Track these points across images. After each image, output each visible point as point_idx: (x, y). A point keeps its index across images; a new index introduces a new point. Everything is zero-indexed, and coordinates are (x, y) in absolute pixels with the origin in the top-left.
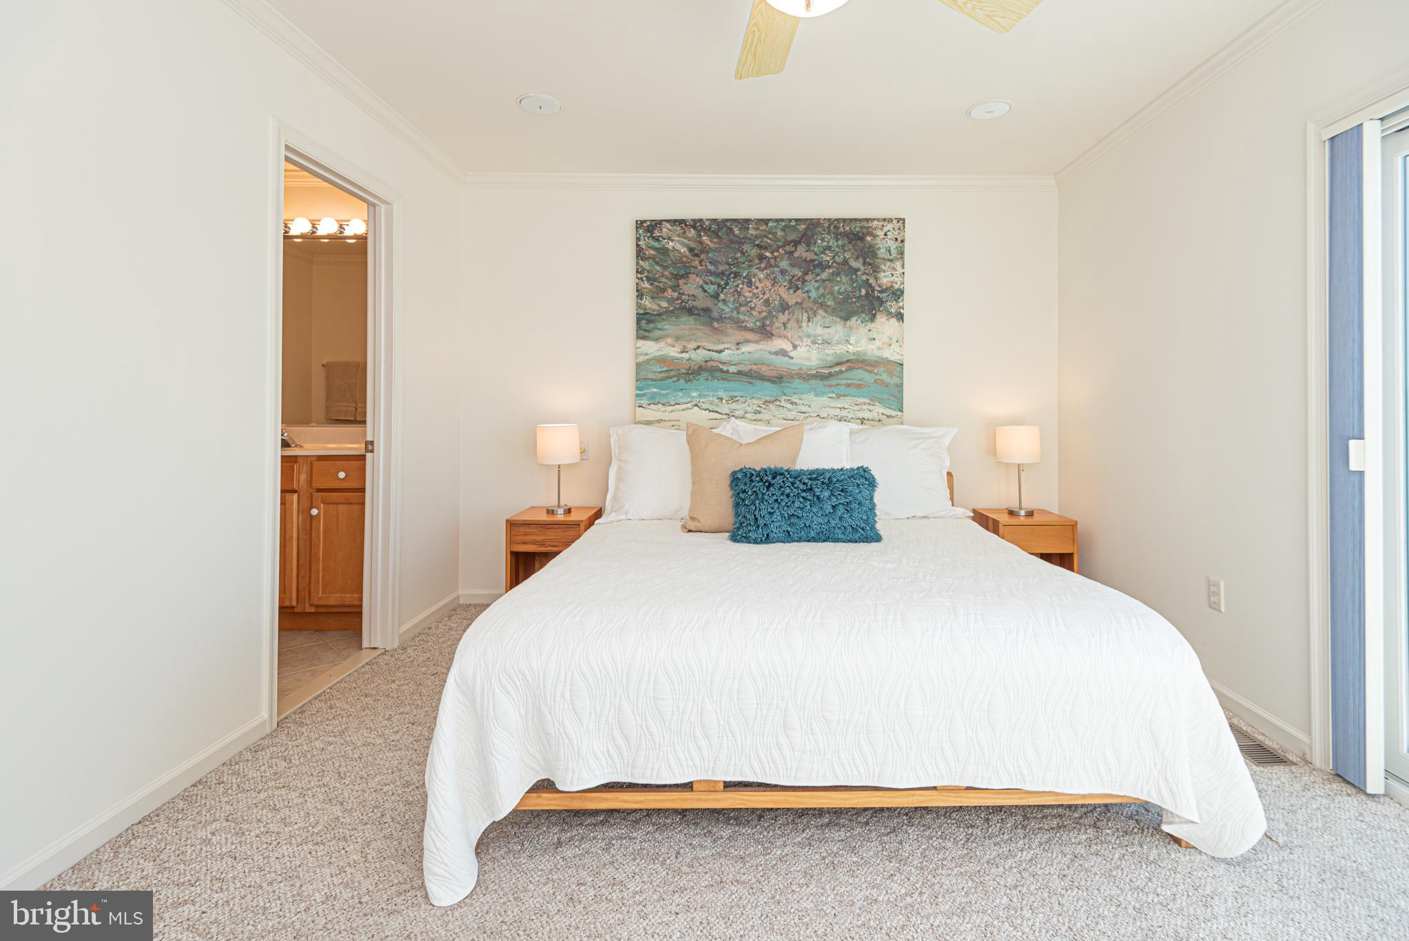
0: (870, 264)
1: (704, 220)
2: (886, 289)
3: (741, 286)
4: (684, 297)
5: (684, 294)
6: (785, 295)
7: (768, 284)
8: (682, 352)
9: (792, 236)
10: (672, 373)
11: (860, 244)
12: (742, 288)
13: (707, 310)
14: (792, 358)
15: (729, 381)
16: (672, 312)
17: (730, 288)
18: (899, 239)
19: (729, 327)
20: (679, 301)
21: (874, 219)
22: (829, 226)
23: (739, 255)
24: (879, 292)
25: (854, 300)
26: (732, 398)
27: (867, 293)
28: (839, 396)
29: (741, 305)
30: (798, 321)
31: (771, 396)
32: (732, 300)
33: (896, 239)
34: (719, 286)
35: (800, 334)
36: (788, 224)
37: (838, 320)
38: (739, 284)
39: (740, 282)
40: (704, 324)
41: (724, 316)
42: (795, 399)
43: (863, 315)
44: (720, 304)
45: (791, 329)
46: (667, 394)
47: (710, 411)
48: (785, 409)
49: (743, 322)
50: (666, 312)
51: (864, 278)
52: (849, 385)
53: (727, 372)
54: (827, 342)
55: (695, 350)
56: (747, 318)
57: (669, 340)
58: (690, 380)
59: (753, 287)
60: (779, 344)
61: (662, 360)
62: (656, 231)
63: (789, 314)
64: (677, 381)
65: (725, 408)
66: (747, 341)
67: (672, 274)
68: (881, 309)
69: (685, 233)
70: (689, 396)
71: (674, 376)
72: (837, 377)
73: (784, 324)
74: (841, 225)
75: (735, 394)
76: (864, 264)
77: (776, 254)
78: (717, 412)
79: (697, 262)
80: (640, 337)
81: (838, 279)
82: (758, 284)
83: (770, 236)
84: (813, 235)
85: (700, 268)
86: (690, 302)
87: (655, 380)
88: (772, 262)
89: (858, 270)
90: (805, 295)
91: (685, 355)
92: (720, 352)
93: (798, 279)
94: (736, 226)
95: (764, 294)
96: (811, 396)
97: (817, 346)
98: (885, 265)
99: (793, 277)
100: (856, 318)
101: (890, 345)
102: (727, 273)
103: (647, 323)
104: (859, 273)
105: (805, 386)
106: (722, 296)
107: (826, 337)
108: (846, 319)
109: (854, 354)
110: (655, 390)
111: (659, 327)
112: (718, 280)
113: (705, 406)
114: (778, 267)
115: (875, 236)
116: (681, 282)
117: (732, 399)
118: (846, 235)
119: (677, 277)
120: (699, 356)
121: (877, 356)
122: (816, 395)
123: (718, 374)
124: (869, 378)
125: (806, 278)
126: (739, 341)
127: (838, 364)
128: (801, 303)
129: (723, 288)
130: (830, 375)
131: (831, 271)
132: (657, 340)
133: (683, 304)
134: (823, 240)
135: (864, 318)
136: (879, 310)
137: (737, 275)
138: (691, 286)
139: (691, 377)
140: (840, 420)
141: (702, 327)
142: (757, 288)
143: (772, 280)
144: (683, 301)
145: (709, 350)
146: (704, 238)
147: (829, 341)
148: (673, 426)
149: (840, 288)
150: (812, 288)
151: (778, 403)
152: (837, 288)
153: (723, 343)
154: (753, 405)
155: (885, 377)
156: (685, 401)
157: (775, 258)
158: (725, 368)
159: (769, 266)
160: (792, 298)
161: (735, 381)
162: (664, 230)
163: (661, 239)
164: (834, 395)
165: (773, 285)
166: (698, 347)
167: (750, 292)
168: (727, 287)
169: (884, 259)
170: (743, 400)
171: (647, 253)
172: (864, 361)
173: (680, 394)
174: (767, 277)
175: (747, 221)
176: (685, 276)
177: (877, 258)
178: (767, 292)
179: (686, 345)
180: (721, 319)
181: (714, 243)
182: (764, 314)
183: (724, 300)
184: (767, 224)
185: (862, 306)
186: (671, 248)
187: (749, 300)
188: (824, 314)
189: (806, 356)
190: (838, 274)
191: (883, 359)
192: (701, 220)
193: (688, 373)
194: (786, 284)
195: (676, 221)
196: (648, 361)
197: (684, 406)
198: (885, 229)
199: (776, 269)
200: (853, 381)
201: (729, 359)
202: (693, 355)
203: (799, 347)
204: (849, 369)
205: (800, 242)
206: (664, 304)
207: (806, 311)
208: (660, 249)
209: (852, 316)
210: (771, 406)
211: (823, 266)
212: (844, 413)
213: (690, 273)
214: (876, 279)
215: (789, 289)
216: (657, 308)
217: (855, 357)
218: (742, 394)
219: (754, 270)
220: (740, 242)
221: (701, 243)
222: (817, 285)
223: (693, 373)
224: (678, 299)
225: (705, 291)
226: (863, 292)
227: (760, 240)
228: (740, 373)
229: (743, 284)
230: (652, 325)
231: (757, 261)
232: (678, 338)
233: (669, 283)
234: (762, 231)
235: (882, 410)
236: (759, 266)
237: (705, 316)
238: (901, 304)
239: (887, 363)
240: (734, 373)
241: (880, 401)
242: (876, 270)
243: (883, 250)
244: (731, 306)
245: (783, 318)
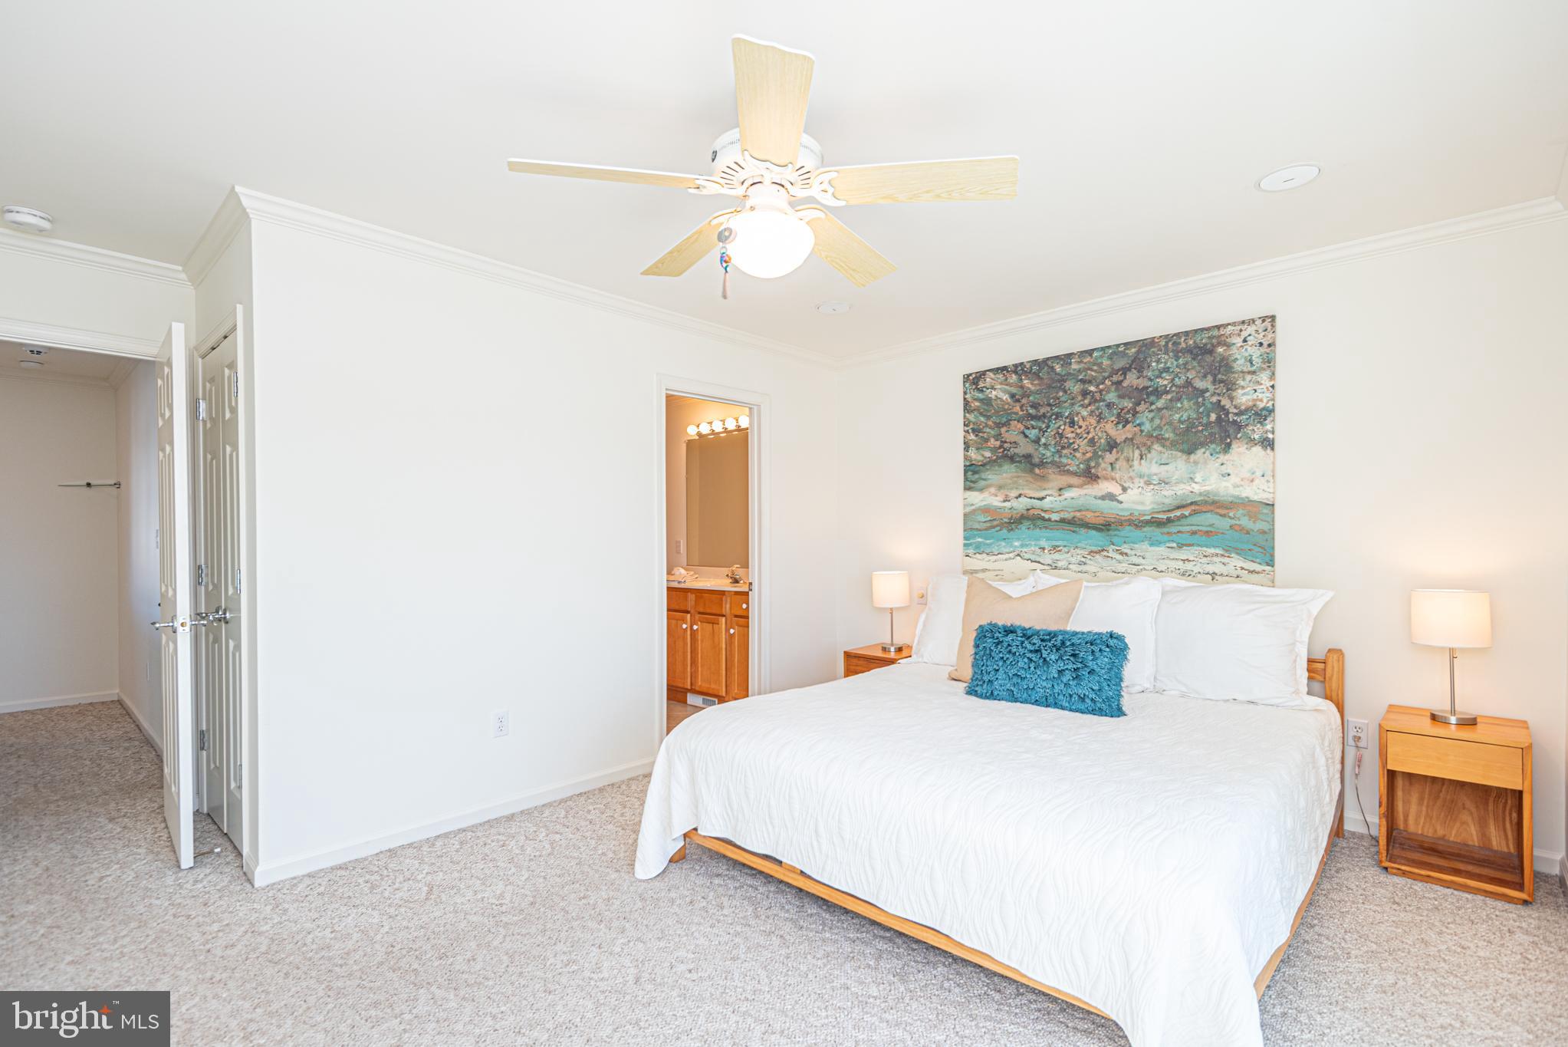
0: (1221, 381)
1: (1025, 364)
2: (1247, 410)
3: (1062, 427)
4: (1006, 445)
5: (1006, 442)
6: (1113, 432)
7: (1093, 421)
8: (1004, 501)
9: (1121, 363)
10: (995, 523)
11: (1208, 358)
12: (1064, 430)
13: (1028, 457)
14: (1122, 503)
15: (1051, 529)
16: (995, 461)
17: (1052, 431)
18: (1265, 344)
19: (1050, 470)
20: (1002, 449)
21: (1229, 324)
22: (1167, 343)
23: (1061, 394)
24: (1236, 414)
25: (1200, 428)
26: (1055, 547)
27: (1219, 418)
28: (1181, 546)
29: (1063, 448)
30: (1128, 460)
31: (1098, 546)
32: (1053, 443)
33: (1261, 344)
34: (1040, 429)
35: (1132, 474)
36: (1114, 351)
37: (1180, 454)
38: (1060, 426)
39: (1062, 423)
40: (1024, 471)
41: (1045, 461)
42: (1125, 549)
43: (1213, 446)
44: (1041, 449)
45: (1120, 469)
46: (991, 544)
47: (1032, 561)
48: (1114, 560)
49: (1065, 466)
50: (989, 462)
51: (1214, 399)
52: (1194, 533)
53: (1049, 520)
54: (1164, 482)
55: (1017, 498)
56: (1070, 461)
57: (993, 490)
58: (1012, 529)
59: (1076, 427)
60: (1106, 487)
61: (986, 510)
62: (980, 383)
63: (1118, 452)
64: (1000, 530)
65: (1047, 558)
66: (1070, 486)
67: (995, 423)
68: (1239, 436)
69: (1006, 379)
70: (1011, 546)
71: (997, 526)
72: (1176, 523)
73: (1111, 464)
74: (1183, 339)
75: (1058, 543)
76: (1214, 382)
77: (1101, 387)
78: (1039, 562)
79: (1018, 408)
80: (967, 489)
81: (1179, 405)
82: (1081, 423)
83: (1095, 368)
84: (1145, 359)
85: (1021, 413)
86: (1012, 449)
87: (980, 530)
88: (1097, 396)
89: (1207, 390)
90: (1137, 429)
91: (1007, 504)
92: (1043, 498)
93: (1128, 411)
94: (1058, 363)
95: (1088, 433)
96: (1145, 545)
97: (1152, 487)
98: (1244, 380)
99: (1122, 410)
100: (1203, 450)
101: (1252, 481)
102: (1049, 414)
103: (973, 474)
104: (1207, 394)
105: (1138, 533)
106: (1043, 440)
107: (1163, 475)
108: (1190, 452)
109: (1200, 494)
110: (980, 540)
111: (983, 477)
112: (1040, 424)
113: (1027, 556)
114: (1104, 400)
115: (1229, 346)
116: (1003, 430)
117: (1054, 549)
118: (1189, 350)
119: (999, 425)
120: (1022, 504)
121: (1233, 496)
122: (1151, 545)
123: (1039, 522)
124: (1223, 524)
125: (1138, 409)
126: (1061, 486)
127: (1178, 508)
128: (1132, 439)
129: (1044, 432)
130: (1169, 520)
131: (1169, 397)
132: (981, 490)
133: (1006, 452)
134: (1158, 361)
135: (1214, 449)
136: (1236, 438)
137: (1058, 416)
138: (1012, 434)
139: (1013, 526)
140: (1183, 575)
141: (1023, 475)
142: (1080, 427)
143: (1097, 416)
144: (1005, 450)
145: (1031, 498)
146: (1025, 382)
147: (1166, 481)
148: (997, 575)
149: (1182, 416)
150: (1144, 420)
151: (1105, 553)
152: (1177, 416)
153: (1045, 489)
154: (1077, 555)
155: (1245, 522)
156: (1007, 551)
157: (1101, 391)
158: (1047, 516)
159: (1094, 401)
160: (1119, 434)
161: (1058, 530)
162: (988, 380)
163: (984, 389)
164: (1174, 545)
165: (1099, 422)
166: (1020, 496)
167: (1073, 432)
168: (1049, 430)
169: (1243, 372)
170: (1066, 550)
171: (973, 405)
172: (1214, 503)
173: (1003, 544)
174: (1092, 413)
175: (1070, 356)
176: (1007, 424)
177: (1233, 373)
178: (1092, 430)
179: (1008, 493)
180: (1042, 464)
181: (1035, 385)
182: (1089, 455)
183: (1045, 444)
184: (1091, 355)
185: (1212, 434)
186: (993, 397)
187: (1071, 441)
188: (1160, 449)
189: (1139, 499)
190: (1179, 399)
191: (1242, 499)
192: (1022, 364)
193: (1010, 523)
194: (1113, 419)
195: (998, 369)
196: (974, 512)
197: (1007, 556)
198: (1244, 334)
199: (1101, 404)
200: (1200, 528)
201: (1052, 506)
202: (1014, 503)
203: (1129, 491)
204: (1194, 513)
205: (1129, 369)
206: (988, 454)
207: (1138, 448)
208: (984, 399)
209: (1196, 449)
210: (1097, 556)
211: (1158, 393)
212: (1189, 566)
213: (1011, 420)
214: (1231, 399)
215: (1116, 424)
216: (982, 459)
217: (1202, 498)
218: (1065, 543)
219: (1077, 408)
220: (1062, 380)
221: (1022, 387)
222: (1151, 415)
223: (1016, 522)
224: (1001, 447)
225: (1026, 436)
226: (1213, 417)
227: (1084, 373)
228: (1063, 521)
229: (1065, 425)
230: (977, 476)
231: (1080, 398)
232: (1000, 488)
233: (992, 432)
234: (1085, 363)
235: (1240, 563)
236: (1082, 403)
237: (1030, 464)
238: (1269, 427)
239: (1247, 504)
240: (1056, 521)
241: (1239, 552)
242: (1230, 387)
243: (1241, 362)
244: (1053, 450)
245: (1110, 457)
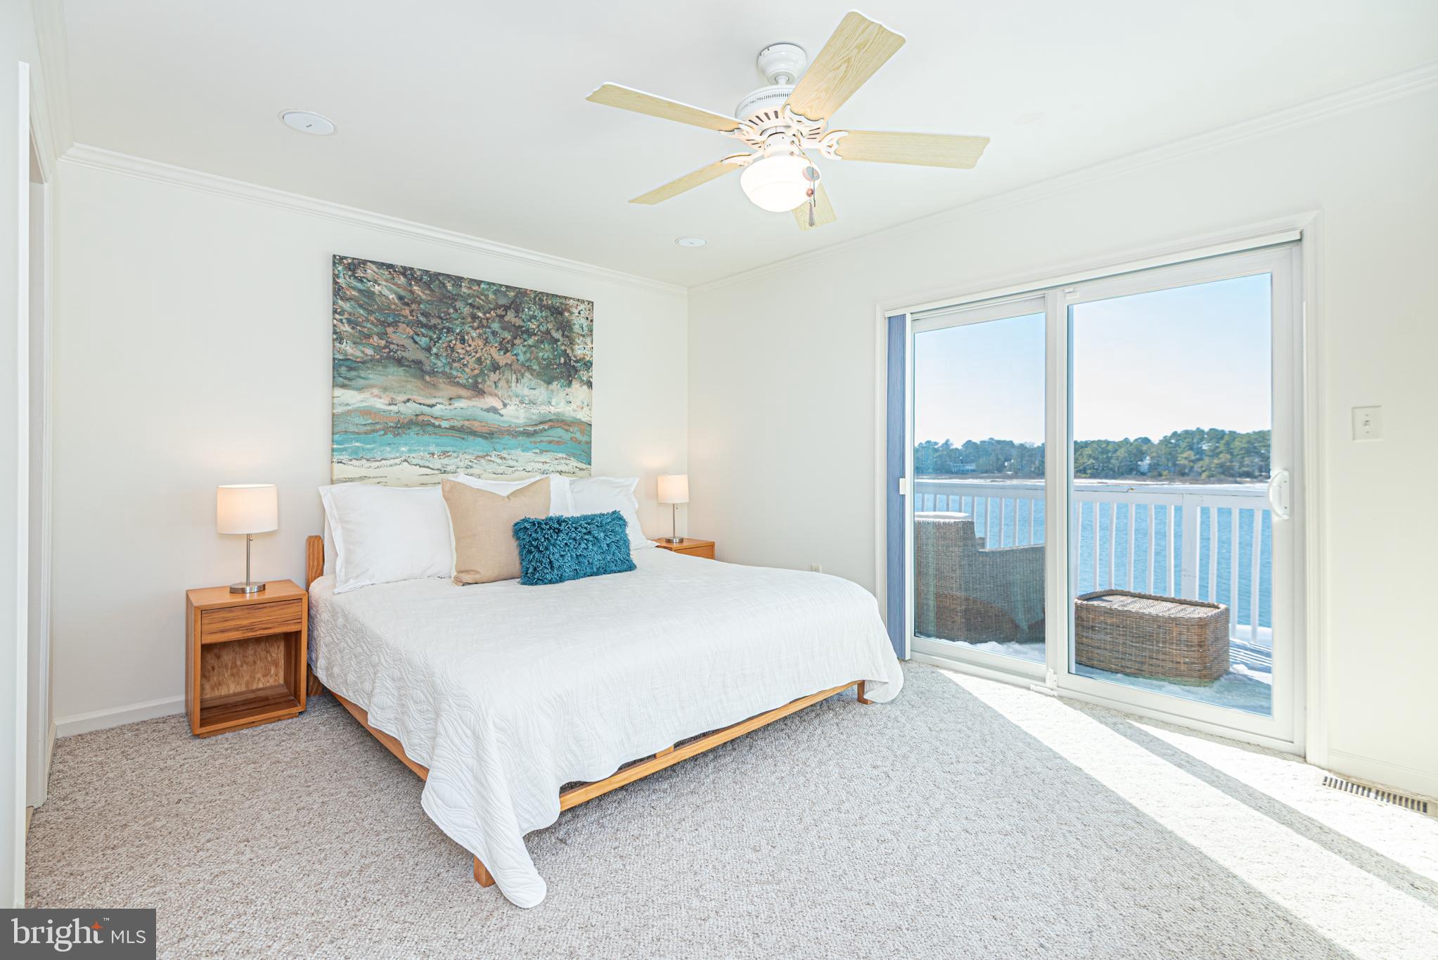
0: (567, 337)
1: (416, 270)
2: (580, 360)
3: (454, 342)
4: (392, 347)
5: (392, 343)
6: (496, 356)
7: (481, 343)
8: (390, 404)
9: (502, 301)
10: (378, 427)
11: (560, 318)
12: (455, 344)
13: (418, 363)
14: (502, 416)
15: (441, 436)
16: (378, 361)
17: (443, 343)
18: (590, 319)
19: (441, 381)
20: (387, 350)
21: (571, 298)
22: (535, 298)
23: (451, 311)
24: (575, 362)
25: (555, 366)
26: (444, 453)
27: (565, 361)
28: (542, 452)
29: (454, 361)
30: (508, 382)
31: (483, 451)
32: (444, 354)
33: (587, 319)
34: (431, 339)
35: (510, 393)
36: (500, 289)
37: (542, 383)
38: (452, 340)
39: (453, 338)
40: (414, 376)
41: (436, 370)
42: (504, 454)
43: (562, 381)
44: (432, 357)
45: (501, 388)
46: (372, 449)
47: (420, 467)
48: (495, 464)
49: (455, 378)
50: (371, 360)
51: (563, 348)
52: (550, 442)
53: (439, 426)
54: (532, 403)
55: (405, 403)
56: (459, 375)
57: (376, 391)
58: (399, 434)
59: (466, 345)
60: (490, 401)
61: (366, 412)
62: (359, 271)
63: (500, 374)
64: (384, 435)
65: (437, 463)
66: (460, 397)
67: (378, 320)
68: (576, 376)
69: (393, 278)
70: (398, 451)
71: (380, 430)
72: (541, 435)
73: (495, 383)
74: (545, 298)
75: (448, 449)
76: (563, 335)
77: (488, 315)
78: (428, 467)
79: (408, 312)
80: (335, 385)
81: (542, 346)
82: (470, 342)
83: (483, 297)
84: (521, 303)
85: (411, 318)
86: (399, 352)
87: (358, 433)
88: (485, 322)
89: (558, 340)
90: (514, 358)
91: (392, 408)
92: (432, 406)
93: (508, 342)
94: (449, 281)
95: (476, 352)
96: (519, 451)
97: (524, 405)
98: (579, 339)
99: (504, 339)
100: (556, 383)
101: (582, 408)
102: (439, 327)
103: (349, 371)
104: (559, 343)
105: (513, 442)
106: (434, 350)
107: (532, 397)
108: (549, 383)
109: (555, 414)
110: (358, 444)
111: (363, 375)
112: (431, 333)
113: (415, 461)
114: (490, 328)
115: (571, 313)
116: (390, 330)
117: (444, 454)
118: (548, 308)
119: (384, 324)
120: (410, 410)
121: (573, 418)
122: (523, 451)
123: (430, 429)
124: (567, 436)
125: (515, 342)
126: (452, 397)
127: (541, 423)
128: (511, 365)
129: (435, 342)
130: (535, 432)
131: (536, 338)
132: (360, 389)
133: (392, 354)
134: (529, 309)
135: (563, 383)
136: (574, 378)
137: (449, 330)
138: (400, 336)
139: (400, 431)
140: (543, 473)
141: (413, 380)
142: (470, 346)
143: (484, 340)
144: (391, 351)
145: (420, 404)
146: (415, 288)
147: (535, 402)
148: (379, 483)
149: (544, 355)
150: (520, 351)
151: (489, 458)
152: (541, 354)
153: (435, 397)
154: (465, 459)
155: (578, 435)
156: (392, 456)
157: (488, 319)
158: (437, 423)
159: (481, 326)
160: (502, 359)
161: (446, 436)
162: (369, 271)
163: (365, 280)
164: (538, 451)
165: (485, 345)
166: (408, 400)
167: (463, 349)
168: (440, 342)
169: (578, 334)
170: (455, 455)
171: (348, 293)
172: (563, 421)
173: (388, 449)
174: (480, 336)
175: (461, 279)
176: (395, 324)
177: (573, 332)
178: (479, 350)
179: (394, 397)
180: (433, 373)
181: (426, 294)
182: (476, 372)
183: (436, 354)
184: (479, 285)
185: (562, 372)
186: (377, 292)
187: (461, 356)
188: (530, 376)
189: (515, 414)
190: (542, 342)
191: (577, 420)
192: (411, 269)
193: (396, 427)
194: (496, 345)
195: (383, 264)
196: (348, 413)
197: (392, 462)
198: (580, 308)
199: (488, 330)
200: (555, 439)
201: (442, 414)
202: (402, 408)
203: (508, 406)
204: (551, 427)
205: (509, 308)
206: (370, 352)
207: (515, 373)
208: (364, 290)
209: (553, 381)
210: (482, 461)
211: (530, 333)
212: (546, 467)
213: (399, 322)
214: (572, 350)
215: (499, 350)
216: (361, 355)
217: (555, 417)
218: (455, 449)
219: (467, 328)
220: (454, 298)
221: (412, 292)
222: (524, 349)
223: (401, 427)
224: (385, 347)
225: (416, 343)
226: (562, 360)
227: (472, 299)
228: (452, 428)
229: (456, 339)
230: (353, 373)
231: (469, 320)
232: (385, 389)
233: (375, 329)
234: (474, 290)
235: (576, 464)
236: (471, 324)
237: (418, 369)
238: (590, 374)
239: (579, 423)
240: (446, 428)
241: (574, 455)
242: (572, 343)
243: (577, 326)
244: (444, 361)
245: (494, 377)
